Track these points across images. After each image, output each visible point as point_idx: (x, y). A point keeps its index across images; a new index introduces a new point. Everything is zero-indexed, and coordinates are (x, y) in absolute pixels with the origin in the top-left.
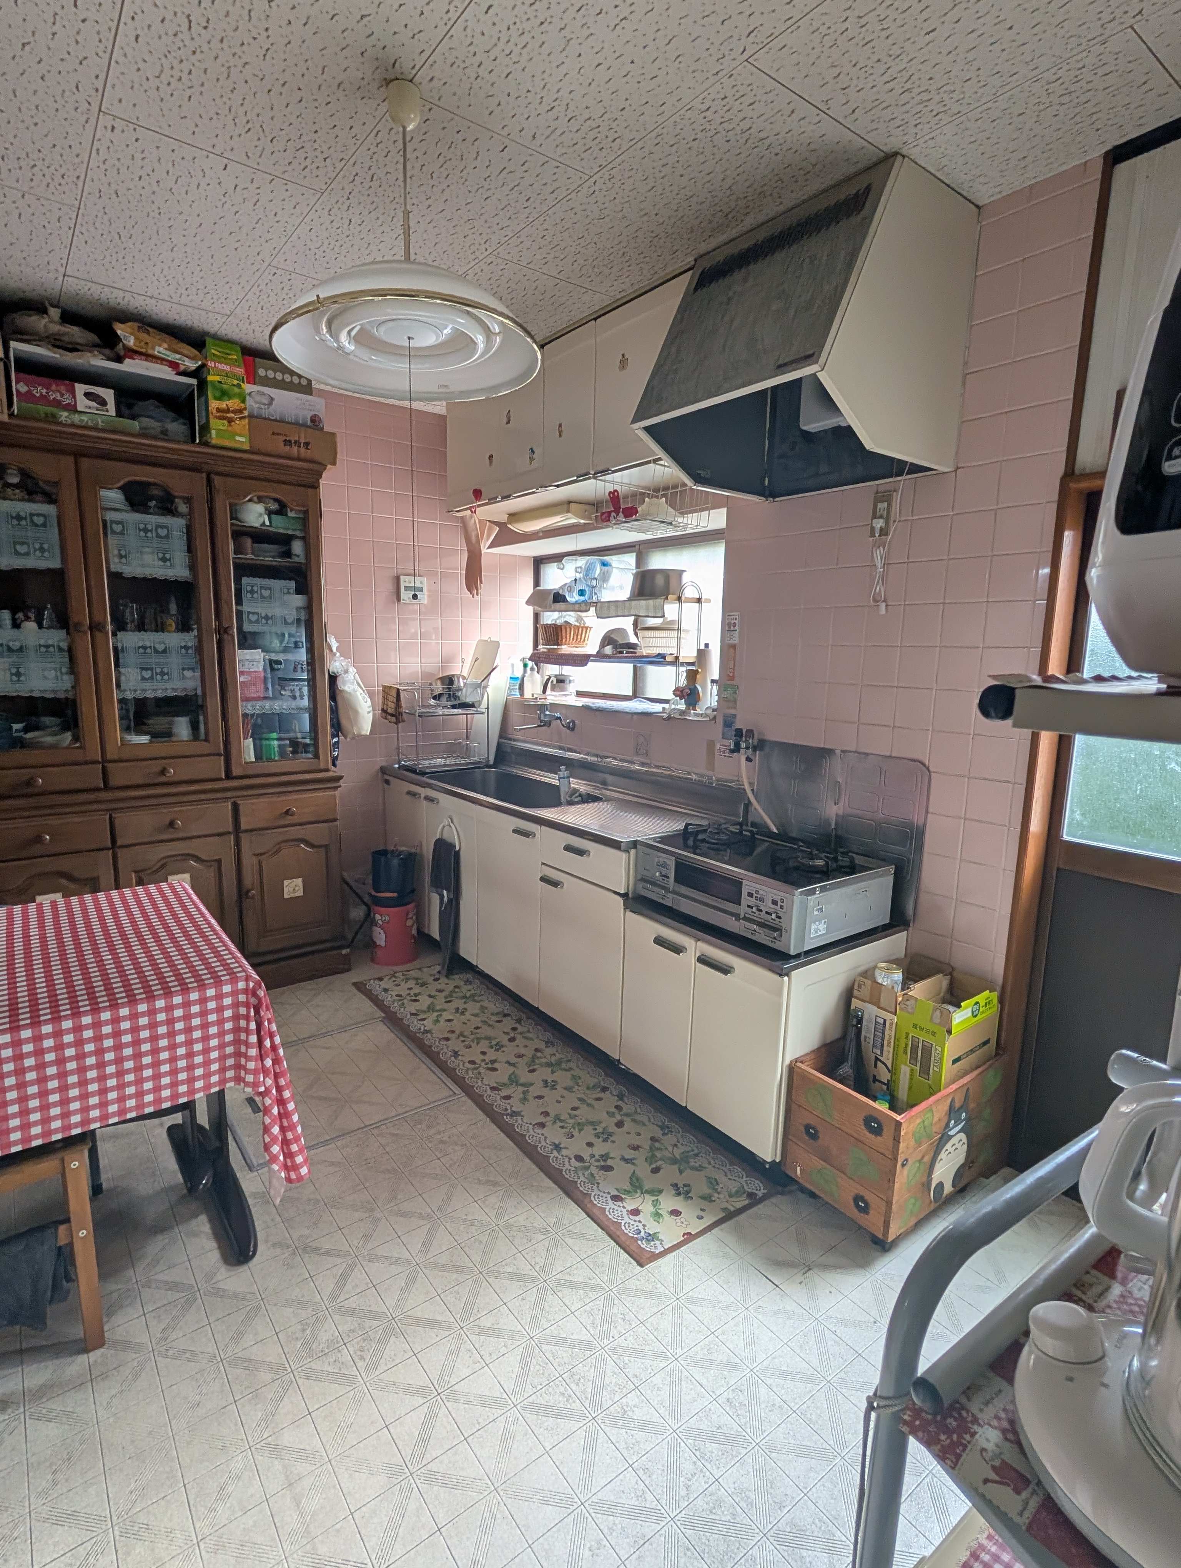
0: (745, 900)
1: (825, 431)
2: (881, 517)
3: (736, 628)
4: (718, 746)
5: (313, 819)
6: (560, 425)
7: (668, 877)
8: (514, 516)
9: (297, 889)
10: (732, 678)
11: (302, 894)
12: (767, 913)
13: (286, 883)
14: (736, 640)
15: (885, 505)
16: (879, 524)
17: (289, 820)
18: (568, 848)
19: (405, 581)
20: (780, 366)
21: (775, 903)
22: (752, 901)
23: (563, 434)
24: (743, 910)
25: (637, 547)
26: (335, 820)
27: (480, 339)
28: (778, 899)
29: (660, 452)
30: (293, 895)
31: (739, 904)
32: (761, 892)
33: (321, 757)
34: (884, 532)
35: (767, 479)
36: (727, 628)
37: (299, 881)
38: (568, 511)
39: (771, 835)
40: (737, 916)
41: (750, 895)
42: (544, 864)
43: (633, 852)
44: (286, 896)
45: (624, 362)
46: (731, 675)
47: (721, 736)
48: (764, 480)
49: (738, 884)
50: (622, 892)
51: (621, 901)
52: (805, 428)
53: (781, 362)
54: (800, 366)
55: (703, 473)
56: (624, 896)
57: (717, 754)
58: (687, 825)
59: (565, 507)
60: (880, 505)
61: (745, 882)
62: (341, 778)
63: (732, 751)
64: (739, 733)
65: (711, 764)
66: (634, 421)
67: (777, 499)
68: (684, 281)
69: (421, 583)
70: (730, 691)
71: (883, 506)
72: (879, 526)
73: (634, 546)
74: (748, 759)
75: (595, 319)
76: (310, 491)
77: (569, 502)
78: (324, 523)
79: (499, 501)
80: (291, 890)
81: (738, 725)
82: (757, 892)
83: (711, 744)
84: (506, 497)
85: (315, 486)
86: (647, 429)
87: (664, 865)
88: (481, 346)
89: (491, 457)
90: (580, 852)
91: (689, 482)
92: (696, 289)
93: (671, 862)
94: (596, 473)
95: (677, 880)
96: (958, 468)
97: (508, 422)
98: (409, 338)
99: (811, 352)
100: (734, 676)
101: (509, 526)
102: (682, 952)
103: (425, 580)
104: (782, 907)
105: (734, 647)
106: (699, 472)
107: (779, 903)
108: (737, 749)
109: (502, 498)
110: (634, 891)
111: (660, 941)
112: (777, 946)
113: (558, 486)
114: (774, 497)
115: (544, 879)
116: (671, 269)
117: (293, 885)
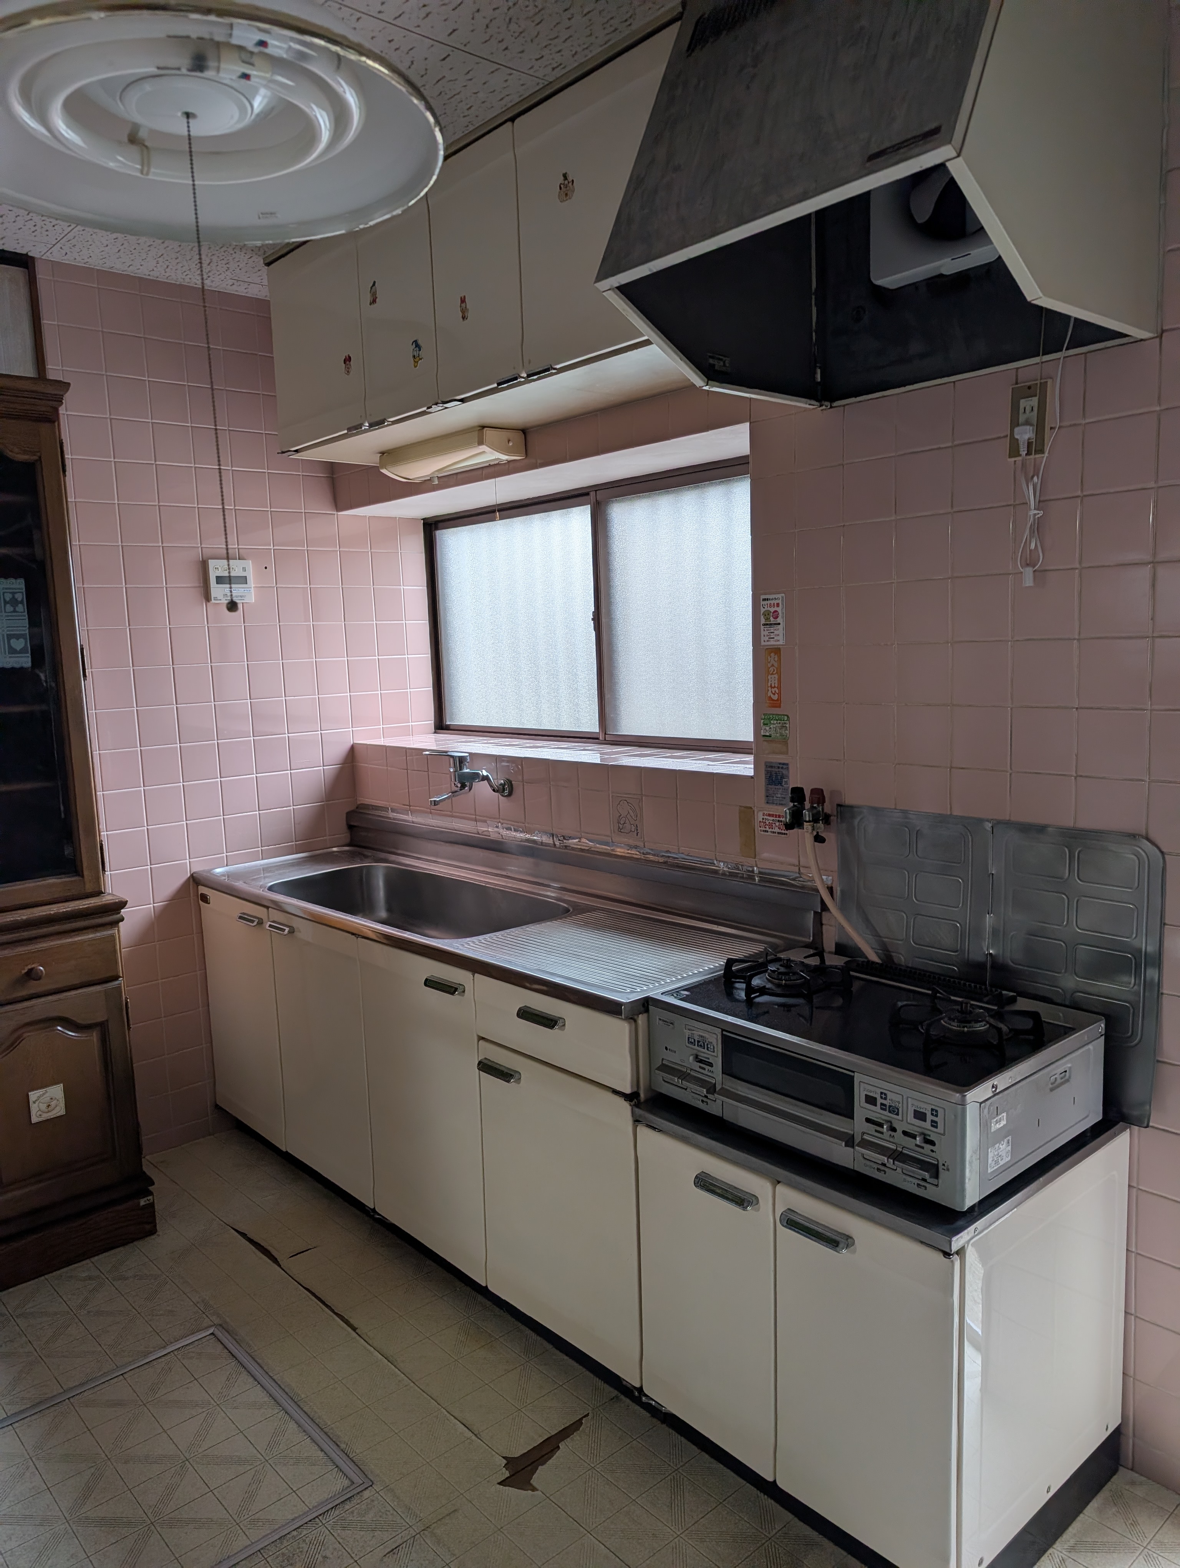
0: (861, 1109)
1: (915, 286)
2: (1027, 423)
3: (779, 620)
4: (760, 817)
5: (76, 982)
6: (463, 300)
7: (711, 1065)
8: (391, 455)
9: (53, 1103)
10: (776, 704)
11: (63, 1112)
12: (905, 1133)
13: (33, 1095)
14: (778, 637)
15: (1034, 401)
16: (1025, 434)
17: (34, 987)
18: (526, 1014)
19: (217, 568)
20: (872, 157)
21: (920, 1115)
22: (875, 1112)
23: (470, 315)
24: (858, 1126)
25: (592, 494)
26: (116, 978)
27: (323, 120)
28: (926, 1109)
29: (647, 331)
30: (45, 1116)
31: (850, 1115)
32: (890, 1095)
33: (86, 873)
34: (1036, 447)
35: (819, 371)
36: (763, 621)
37: (57, 1092)
38: (481, 443)
39: (868, 967)
40: (850, 1141)
41: (871, 1100)
42: (483, 1038)
43: (642, 1019)
44: (35, 1119)
45: (566, 187)
46: (775, 697)
47: (763, 799)
48: (815, 373)
49: (846, 1082)
50: (628, 1091)
51: (625, 1108)
52: (878, 282)
53: (874, 149)
54: (916, 151)
55: (718, 365)
56: (631, 1098)
57: (758, 829)
58: (730, 963)
59: (475, 434)
60: (1023, 403)
61: (858, 1078)
62: (123, 904)
63: (789, 826)
64: (798, 794)
65: (749, 844)
66: (602, 276)
67: (835, 404)
68: (667, 39)
69: (244, 569)
70: (775, 724)
71: (1029, 404)
72: (1026, 437)
73: (587, 494)
74: (819, 839)
75: (512, 119)
76: (44, 428)
77: (483, 427)
78: (70, 480)
79: (366, 431)
80: (43, 1107)
81: (794, 781)
82: (884, 1095)
83: (747, 814)
84: (378, 424)
85: (51, 418)
86: (625, 290)
87: (702, 1043)
88: (325, 135)
89: (347, 360)
90: (549, 1022)
91: (697, 380)
92: (691, 49)
93: (715, 1038)
94: (529, 376)
95: (727, 1071)
96: (1163, 331)
97: (374, 301)
98: (188, 115)
99: (933, 125)
100: (779, 699)
101: (384, 471)
102: (750, 1203)
103: (249, 564)
104: (934, 1124)
105: (777, 651)
106: (711, 361)
107: (929, 1117)
108: (796, 821)
109: (371, 425)
110: (650, 1089)
111: (704, 1182)
112: (931, 1193)
113: (462, 401)
114: (832, 400)
115: (486, 1067)
116: (641, 23)
117: (46, 1098)
